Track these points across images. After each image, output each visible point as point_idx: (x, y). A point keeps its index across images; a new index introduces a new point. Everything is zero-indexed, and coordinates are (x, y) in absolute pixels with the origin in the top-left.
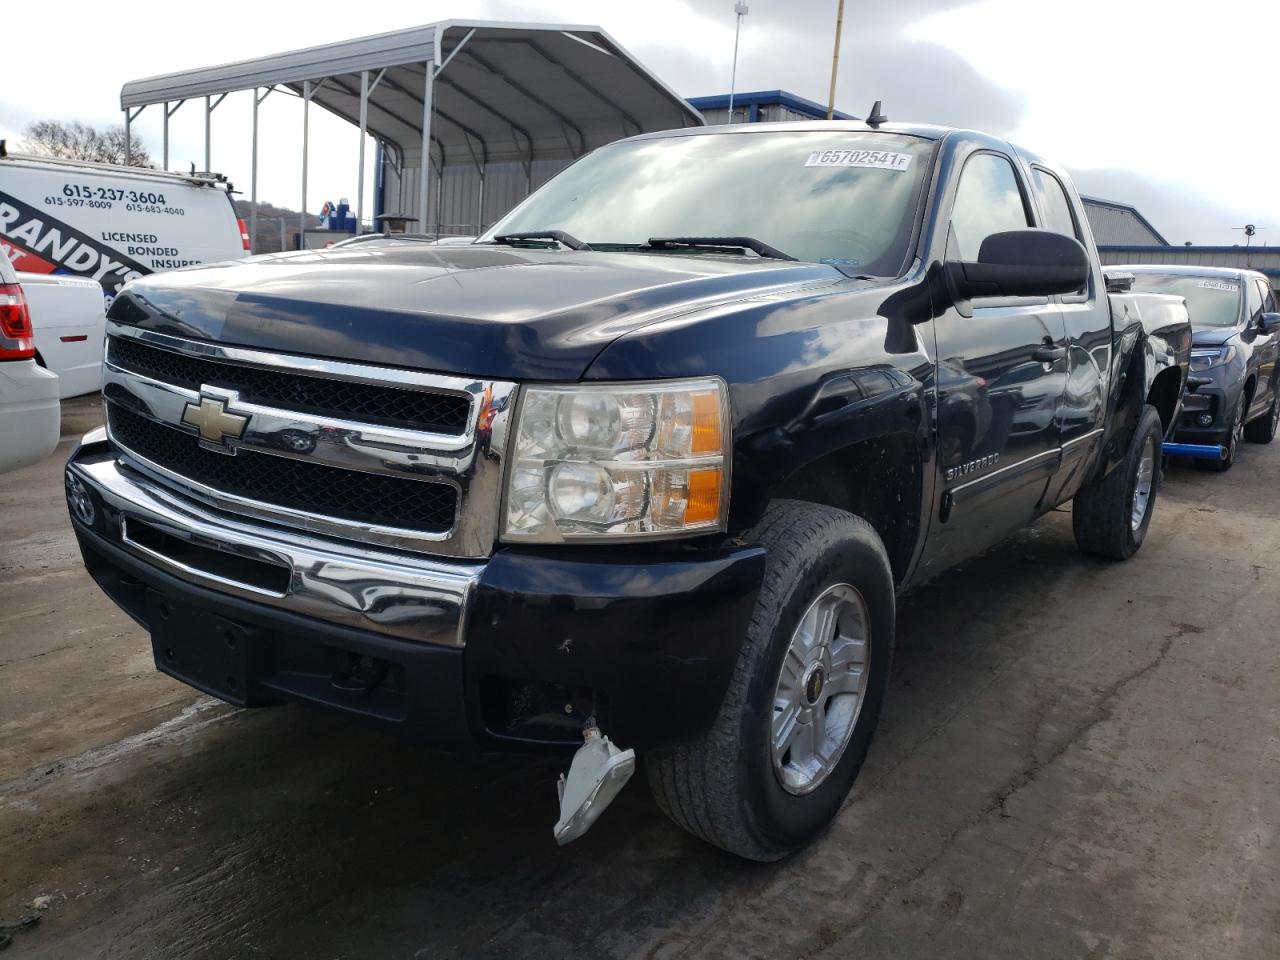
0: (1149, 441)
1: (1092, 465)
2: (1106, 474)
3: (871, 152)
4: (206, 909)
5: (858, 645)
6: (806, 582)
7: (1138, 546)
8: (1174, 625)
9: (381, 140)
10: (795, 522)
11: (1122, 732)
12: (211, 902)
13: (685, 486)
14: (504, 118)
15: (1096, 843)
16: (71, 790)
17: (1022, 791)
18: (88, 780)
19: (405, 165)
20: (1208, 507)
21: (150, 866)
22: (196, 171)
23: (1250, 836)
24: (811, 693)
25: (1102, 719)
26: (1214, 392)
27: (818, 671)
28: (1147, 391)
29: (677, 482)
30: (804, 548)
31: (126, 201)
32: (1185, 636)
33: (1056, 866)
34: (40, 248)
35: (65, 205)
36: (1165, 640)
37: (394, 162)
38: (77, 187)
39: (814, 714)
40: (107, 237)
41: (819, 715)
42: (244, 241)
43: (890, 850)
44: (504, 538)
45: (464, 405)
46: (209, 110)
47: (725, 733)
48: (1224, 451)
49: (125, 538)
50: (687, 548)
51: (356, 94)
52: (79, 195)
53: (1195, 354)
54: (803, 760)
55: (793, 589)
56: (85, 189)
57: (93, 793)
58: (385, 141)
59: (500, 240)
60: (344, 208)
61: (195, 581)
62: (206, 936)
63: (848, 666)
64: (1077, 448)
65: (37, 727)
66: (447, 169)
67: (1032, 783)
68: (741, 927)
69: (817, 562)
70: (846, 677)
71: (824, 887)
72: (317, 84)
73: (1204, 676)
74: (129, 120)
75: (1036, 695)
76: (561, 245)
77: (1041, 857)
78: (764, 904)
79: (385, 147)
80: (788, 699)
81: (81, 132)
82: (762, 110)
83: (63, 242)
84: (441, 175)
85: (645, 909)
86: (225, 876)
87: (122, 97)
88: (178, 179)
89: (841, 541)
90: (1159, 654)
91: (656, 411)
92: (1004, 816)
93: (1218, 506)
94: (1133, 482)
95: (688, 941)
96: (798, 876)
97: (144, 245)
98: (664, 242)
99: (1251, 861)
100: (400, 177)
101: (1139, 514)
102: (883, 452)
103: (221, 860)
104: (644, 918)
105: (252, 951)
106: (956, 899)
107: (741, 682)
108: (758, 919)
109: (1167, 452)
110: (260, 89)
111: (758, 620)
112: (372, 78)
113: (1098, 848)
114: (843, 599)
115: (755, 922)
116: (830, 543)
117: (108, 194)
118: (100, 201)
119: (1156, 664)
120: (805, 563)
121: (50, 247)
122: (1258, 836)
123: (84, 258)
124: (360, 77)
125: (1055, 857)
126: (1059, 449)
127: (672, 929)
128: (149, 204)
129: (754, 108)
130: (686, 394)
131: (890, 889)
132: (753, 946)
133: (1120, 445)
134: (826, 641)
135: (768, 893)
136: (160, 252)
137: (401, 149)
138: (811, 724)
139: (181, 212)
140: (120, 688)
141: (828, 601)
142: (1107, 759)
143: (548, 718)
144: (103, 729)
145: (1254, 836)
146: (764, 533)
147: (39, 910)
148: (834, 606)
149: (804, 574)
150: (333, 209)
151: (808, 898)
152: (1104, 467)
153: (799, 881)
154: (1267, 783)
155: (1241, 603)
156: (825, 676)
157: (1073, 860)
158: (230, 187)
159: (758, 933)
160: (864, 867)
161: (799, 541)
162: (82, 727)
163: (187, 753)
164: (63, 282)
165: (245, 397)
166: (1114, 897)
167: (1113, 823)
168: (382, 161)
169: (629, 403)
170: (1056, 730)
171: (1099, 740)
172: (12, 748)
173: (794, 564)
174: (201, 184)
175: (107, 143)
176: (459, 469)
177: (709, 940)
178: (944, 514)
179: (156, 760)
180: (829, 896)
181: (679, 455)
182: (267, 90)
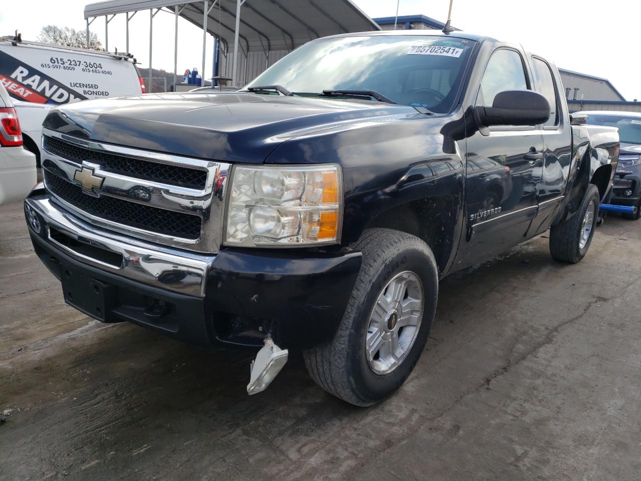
0: (591, 203)
1: (559, 214)
2: (567, 219)
3: (442, 47)
4: (87, 418)
5: (416, 302)
6: (386, 270)
7: (583, 257)
8: (594, 297)
9: (217, 38)
10: (383, 240)
11: (556, 350)
12: (89, 415)
13: (319, 220)
14: (278, 27)
15: (532, 403)
16: (29, 359)
17: (500, 377)
18: (38, 355)
19: (229, 51)
20: (625, 238)
21: (62, 397)
22: (118, 51)
23: (611, 403)
24: (390, 325)
25: (547, 343)
26: (633, 178)
27: (394, 314)
28: (591, 177)
29: (316, 218)
30: (386, 252)
31: (82, 66)
32: (599, 303)
33: (509, 414)
34: (39, 90)
35: (51, 68)
36: (587, 304)
37: (223, 49)
38: (57, 59)
39: (392, 335)
40: (73, 85)
41: (394, 336)
42: (142, 89)
43: (428, 404)
44: (225, 244)
45: (205, 174)
46: (128, 20)
47: (340, 343)
48: (635, 209)
49: (49, 237)
50: (321, 251)
51: (203, 13)
52: (58, 63)
53: (622, 158)
54: (385, 357)
55: (379, 273)
56: (61, 59)
57: (40, 361)
58: (219, 38)
59: (251, 90)
60: (195, 73)
61: (80, 260)
62: (84, 431)
63: (412, 312)
64: (549, 205)
65: (17, 328)
66: (251, 53)
67: (505, 373)
68: (347, 438)
69: (392, 260)
70: (410, 318)
71: (391, 420)
72: (182, 7)
73: (604, 323)
74: (88, 24)
75: (516, 330)
76: (280, 93)
77: (503, 409)
78: (360, 427)
79: (219, 41)
80: (377, 327)
81: (68, 31)
82: (411, 25)
83: (51, 87)
84: (246, 57)
85: (300, 427)
86: (98, 403)
87: (85, 12)
88: (109, 55)
89: (406, 250)
90: (583, 311)
91: (305, 180)
92: (488, 389)
93: (630, 238)
94: (581, 225)
95: (319, 443)
96: (379, 414)
97: (91, 90)
98: (331, 92)
99: (610, 415)
100: (226, 57)
101: (585, 240)
102: (435, 205)
103: (97, 395)
104: (299, 431)
105: (106, 439)
106: (457, 428)
107: (349, 318)
108: (356, 434)
109: (601, 209)
110: (153, 9)
111: (359, 288)
112: (210, 4)
113: (532, 406)
114: (409, 279)
115: (354, 435)
116: (400, 251)
117: (73, 63)
118: (69, 66)
119: (581, 316)
120: (386, 261)
121: (44, 90)
122: (616, 403)
123: (61, 96)
124: (204, 4)
125: (509, 410)
126: (537, 206)
127: (312, 437)
128: (94, 68)
129: (408, 24)
130: (320, 172)
131: (424, 422)
132: (351, 447)
133: (576, 205)
134: (399, 300)
135: (363, 422)
136: (100, 94)
137: (227, 43)
138: (390, 340)
139: (109, 73)
140: (59, 311)
141: (400, 280)
142: (545, 363)
143: (250, 333)
144: (49, 330)
145: (614, 403)
146: (367, 245)
147: (6, 416)
148: (404, 282)
149: (385, 266)
150: (190, 74)
151: (382, 425)
152: (565, 216)
153: (379, 417)
154: (626, 377)
155: (631, 287)
156: (398, 317)
157: (519, 411)
158: (135, 60)
159: (354, 441)
160: (414, 411)
161: (383, 249)
162: (38, 329)
163: (88, 343)
164: (47, 107)
165: (103, 168)
166: (536, 430)
167: (543, 394)
168: (217, 49)
169: (290, 176)
170: (523, 348)
171: (543, 353)
172: (3, 338)
173: (380, 261)
174: (120, 59)
175: (81, 36)
176: (204, 207)
177: (329, 443)
178: (468, 237)
179: (73, 346)
180: (393, 424)
181: (316, 204)
182: (157, 9)
